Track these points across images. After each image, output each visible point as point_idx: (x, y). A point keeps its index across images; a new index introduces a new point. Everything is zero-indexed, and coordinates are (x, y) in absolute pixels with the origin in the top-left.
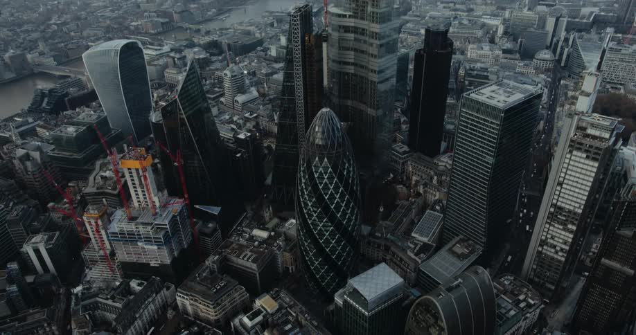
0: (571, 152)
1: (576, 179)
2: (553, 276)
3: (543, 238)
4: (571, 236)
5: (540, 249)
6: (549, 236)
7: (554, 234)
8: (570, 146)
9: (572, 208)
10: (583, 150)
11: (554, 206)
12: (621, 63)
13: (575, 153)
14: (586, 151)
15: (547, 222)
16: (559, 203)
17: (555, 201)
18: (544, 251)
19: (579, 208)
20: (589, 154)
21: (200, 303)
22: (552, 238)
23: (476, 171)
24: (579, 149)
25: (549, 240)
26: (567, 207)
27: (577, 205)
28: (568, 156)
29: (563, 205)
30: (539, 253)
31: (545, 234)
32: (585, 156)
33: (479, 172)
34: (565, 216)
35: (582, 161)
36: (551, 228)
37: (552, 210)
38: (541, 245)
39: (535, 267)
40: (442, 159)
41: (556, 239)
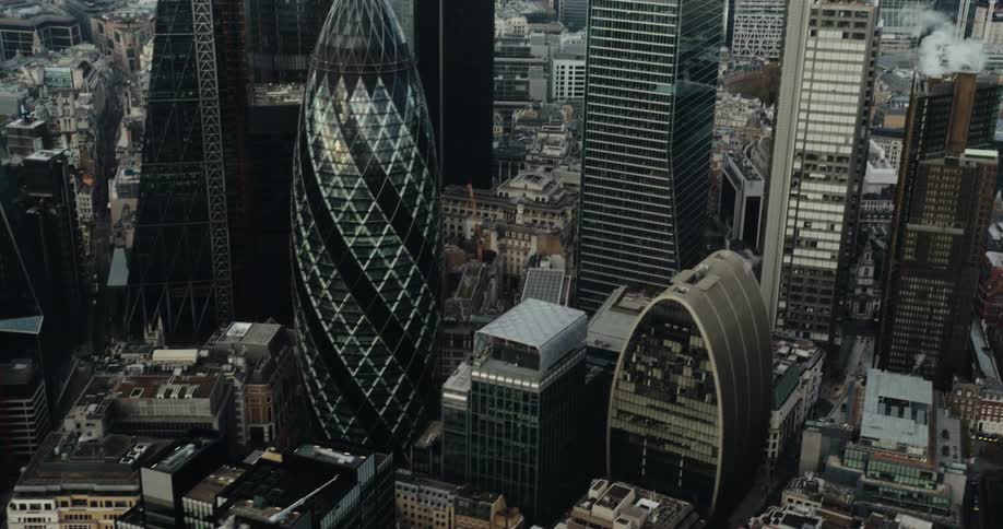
0: (814, 33)
1: (831, 87)
2: (821, 310)
3: (790, 232)
4: (841, 208)
5: (787, 260)
6: (800, 224)
7: (809, 215)
8: (813, 23)
9: (832, 149)
10: (835, 24)
11: (800, 154)
12: (770, 16)
13: (822, 33)
14: (842, 24)
15: (791, 196)
16: (809, 147)
17: (800, 146)
18: (796, 261)
19: (846, 144)
20: (846, 30)
21: (94, 504)
22: (807, 225)
23: (639, 124)
24: (828, 24)
25: (802, 234)
26: (824, 148)
27: (841, 140)
28: (811, 44)
29: (817, 148)
30: (788, 268)
31: (791, 222)
32: (839, 34)
33: (645, 124)
34: (823, 169)
35: (837, 46)
36: (802, 205)
37: (798, 165)
38: (788, 251)
39: (783, 305)
40: (512, 185)
41: (814, 225)
